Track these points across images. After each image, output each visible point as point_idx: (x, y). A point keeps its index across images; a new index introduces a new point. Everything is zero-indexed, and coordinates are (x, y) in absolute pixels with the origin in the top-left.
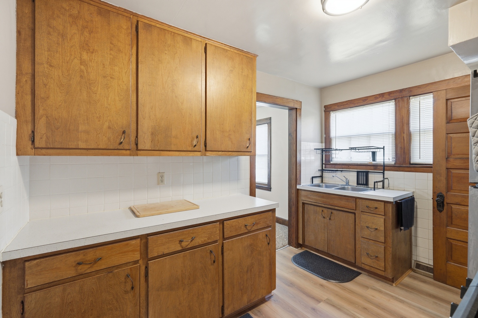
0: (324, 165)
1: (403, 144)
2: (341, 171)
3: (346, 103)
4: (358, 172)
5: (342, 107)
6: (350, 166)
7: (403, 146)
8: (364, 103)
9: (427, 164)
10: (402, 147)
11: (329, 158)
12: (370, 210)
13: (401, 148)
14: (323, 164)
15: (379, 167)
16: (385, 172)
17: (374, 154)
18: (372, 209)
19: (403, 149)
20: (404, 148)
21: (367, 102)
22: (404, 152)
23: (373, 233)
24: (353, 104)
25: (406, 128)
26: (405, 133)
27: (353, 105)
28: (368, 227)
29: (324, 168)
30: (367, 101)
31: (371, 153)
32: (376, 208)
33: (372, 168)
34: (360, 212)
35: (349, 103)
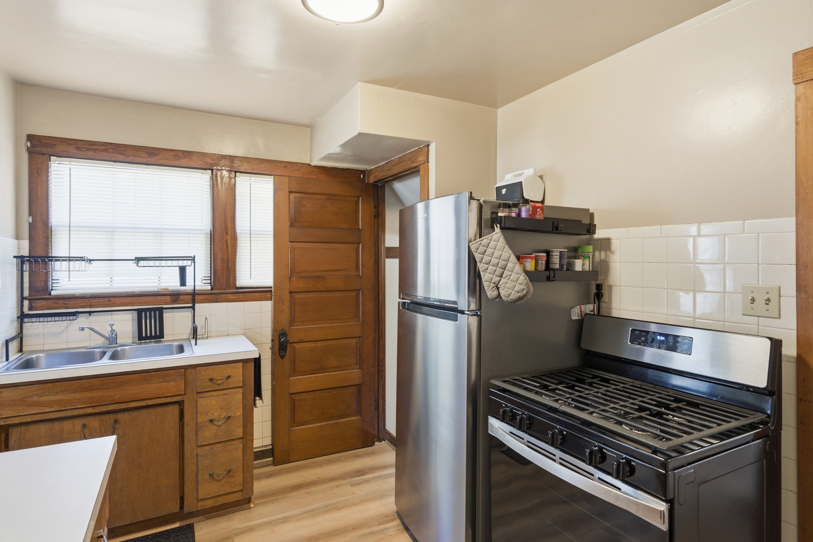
0: (26, 303)
1: (225, 253)
2: (90, 313)
3: (104, 147)
4: (139, 312)
5: (91, 153)
6: (112, 299)
7: (225, 256)
8: (149, 159)
9: (261, 286)
10: (225, 258)
11: (47, 281)
12: (218, 384)
13: (222, 259)
14: (23, 298)
15: (182, 297)
16: (197, 305)
17: (183, 270)
18: (220, 382)
19: (225, 262)
20: (228, 261)
21: (157, 160)
22: (228, 268)
23: (223, 427)
24: (122, 154)
25: (230, 225)
26: (229, 235)
27: (122, 158)
28: (211, 421)
29: (26, 310)
30: (157, 158)
31: (178, 268)
32: (229, 377)
33: (167, 299)
34: (195, 395)
35: (109, 150)
